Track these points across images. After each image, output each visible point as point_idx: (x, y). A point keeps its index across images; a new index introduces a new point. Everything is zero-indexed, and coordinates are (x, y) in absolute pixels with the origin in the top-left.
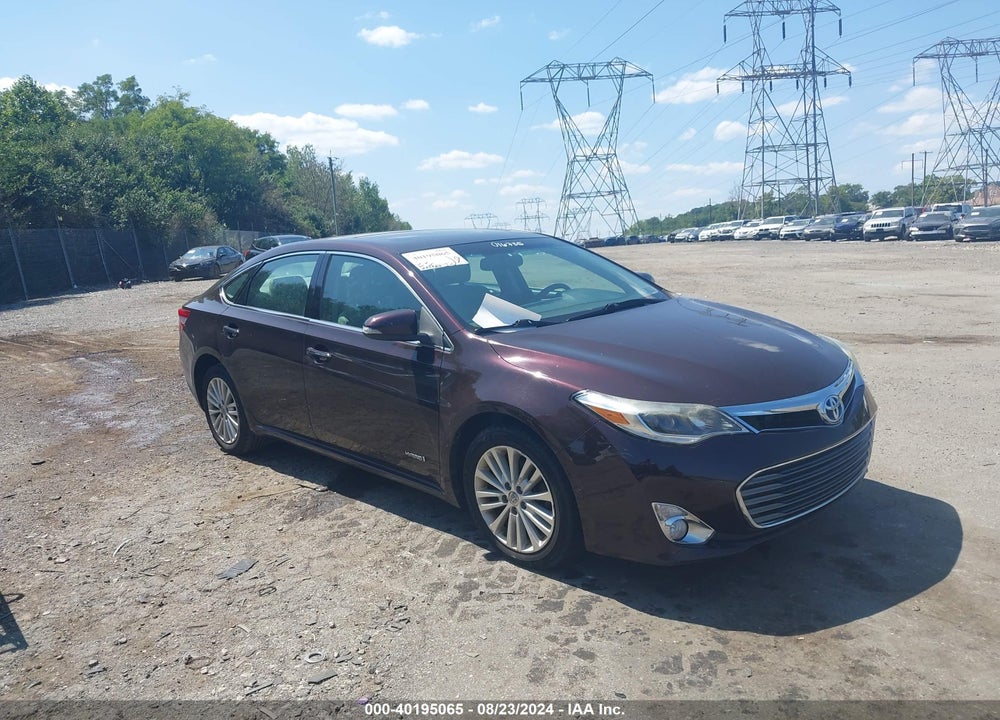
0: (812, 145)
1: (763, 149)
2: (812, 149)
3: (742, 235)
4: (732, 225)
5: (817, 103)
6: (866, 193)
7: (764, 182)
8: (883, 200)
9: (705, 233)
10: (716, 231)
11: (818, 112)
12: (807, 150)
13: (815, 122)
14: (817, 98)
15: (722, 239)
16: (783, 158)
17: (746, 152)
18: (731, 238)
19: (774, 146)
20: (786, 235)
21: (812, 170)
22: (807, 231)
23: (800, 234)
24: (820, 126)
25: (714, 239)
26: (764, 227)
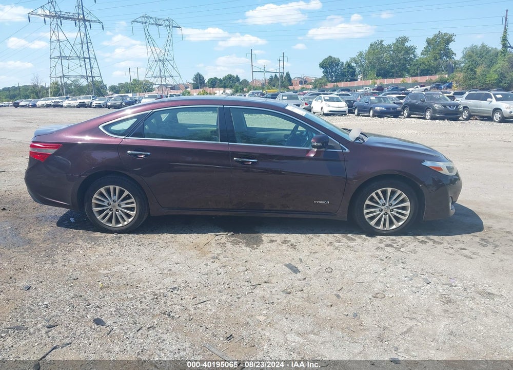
0: (87, 58)
1: (61, 57)
2: (87, 61)
3: (67, 105)
4: (59, 99)
5: (88, 36)
6: (105, 85)
7: (64, 76)
8: (115, 89)
9: (39, 103)
10: (50, 101)
11: (89, 41)
12: (85, 61)
13: (88, 46)
14: (87, 33)
15: (54, 106)
16: (72, 63)
17: (50, 58)
18: (62, 106)
19: (66, 57)
20: (96, 106)
21: (89, 71)
22: (109, 104)
23: (103, 105)
24: (91, 49)
25: (48, 106)
26: (82, 101)
